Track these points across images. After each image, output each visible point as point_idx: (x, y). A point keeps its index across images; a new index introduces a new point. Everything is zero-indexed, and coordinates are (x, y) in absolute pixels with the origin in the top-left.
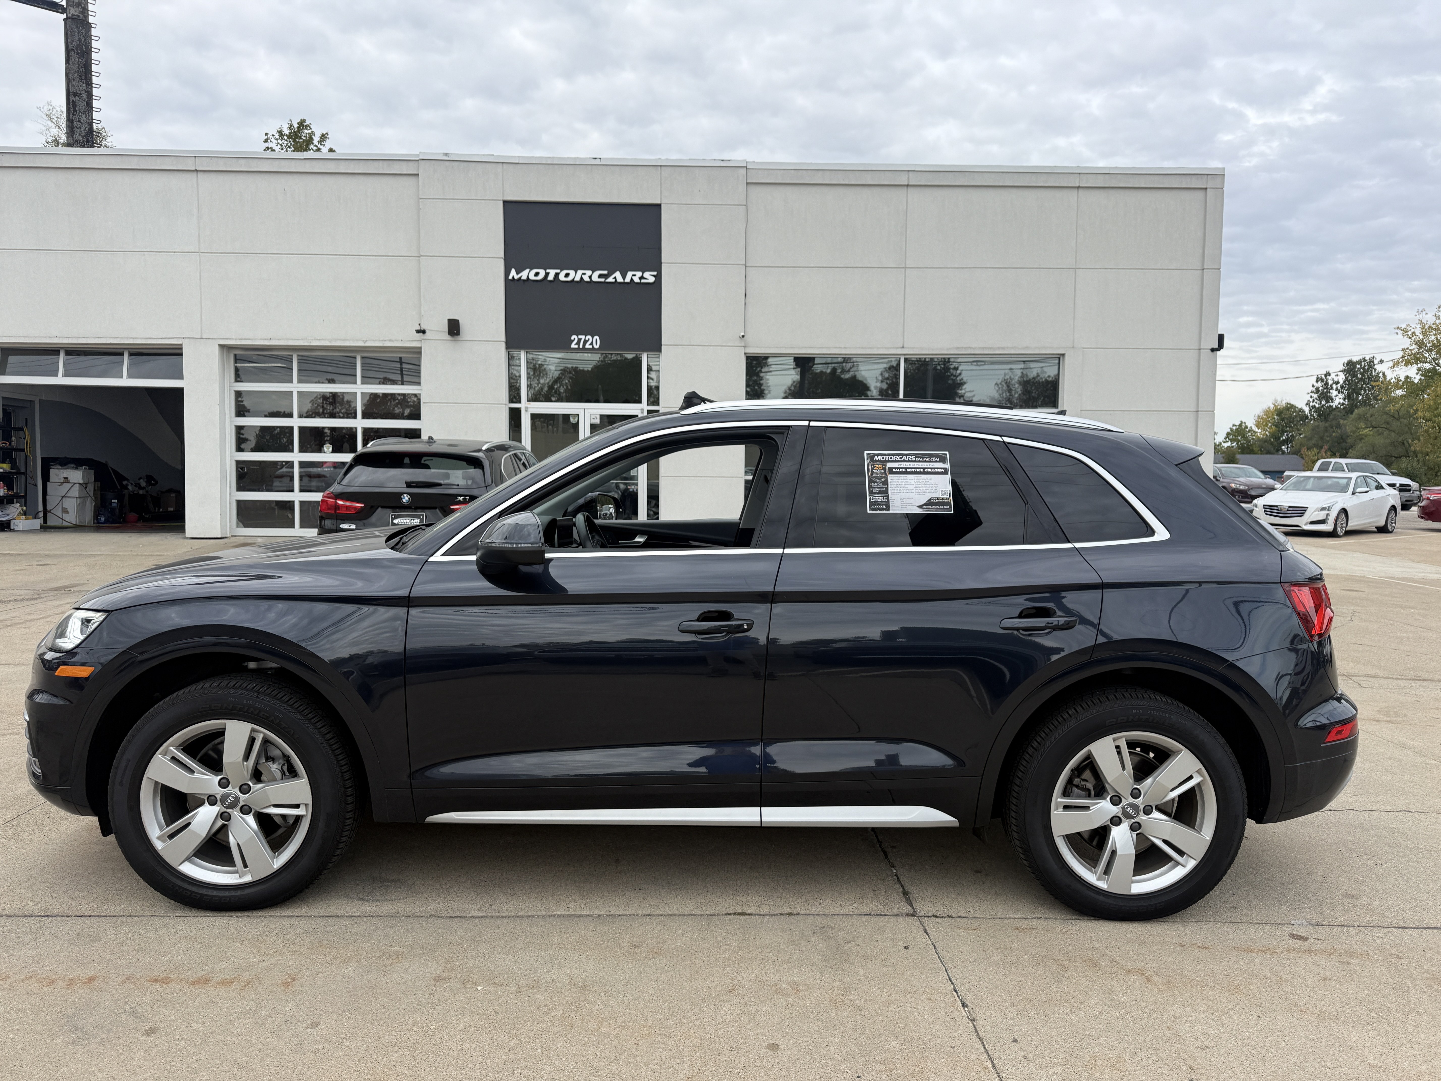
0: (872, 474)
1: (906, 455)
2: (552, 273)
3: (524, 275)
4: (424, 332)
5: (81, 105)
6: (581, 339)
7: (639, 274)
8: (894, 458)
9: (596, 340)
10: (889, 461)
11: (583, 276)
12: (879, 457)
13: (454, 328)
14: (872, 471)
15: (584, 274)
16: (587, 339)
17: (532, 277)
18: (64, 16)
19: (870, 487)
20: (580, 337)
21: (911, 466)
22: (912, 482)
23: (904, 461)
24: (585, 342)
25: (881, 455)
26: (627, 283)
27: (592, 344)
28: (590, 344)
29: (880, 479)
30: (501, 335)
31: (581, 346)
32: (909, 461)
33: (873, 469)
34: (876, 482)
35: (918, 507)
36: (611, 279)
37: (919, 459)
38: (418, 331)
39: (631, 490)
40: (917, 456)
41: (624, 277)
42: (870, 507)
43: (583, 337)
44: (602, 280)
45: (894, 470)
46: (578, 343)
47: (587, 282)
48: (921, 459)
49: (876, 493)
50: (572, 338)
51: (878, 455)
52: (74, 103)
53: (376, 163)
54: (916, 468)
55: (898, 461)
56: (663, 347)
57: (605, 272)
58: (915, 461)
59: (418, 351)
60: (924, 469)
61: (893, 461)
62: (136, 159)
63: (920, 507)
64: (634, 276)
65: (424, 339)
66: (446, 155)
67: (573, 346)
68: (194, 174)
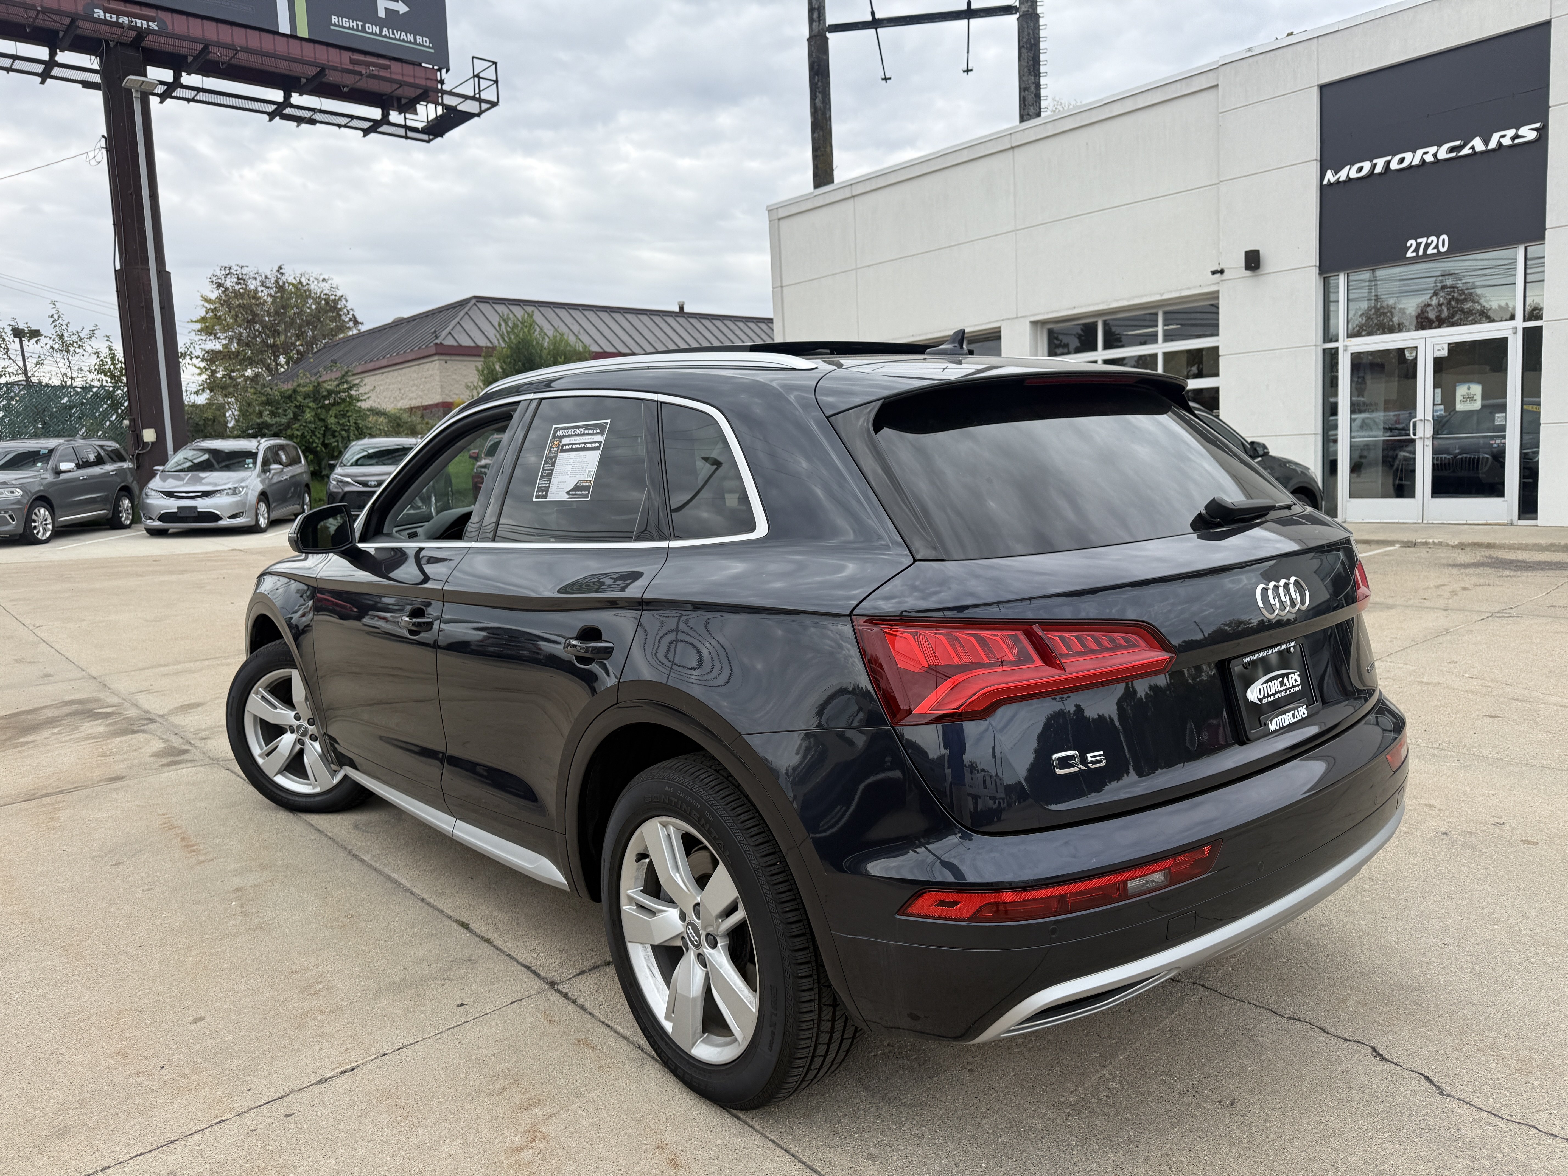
0: (549, 453)
1: (579, 427)
2: (1380, 163)
3: (1343, 175)
4: (1222, 272)
5: (1030, 97)
6: (1421, 243)
7: (1511, 132)
8: (569, 432)
9: (1444, 240)
10: (564, 436)
11: (1425, 157)
12: (560, 432)
13: (1253, 261)
14: (550, 450)
15: (1427, 153)
16: (1429, 241)
17: (1353, 175)
18: (1018, 15)
19: (543, 469)
20: (1419, 240)
21: (577, 442)
22: (572, 461)
23: (574, 435)
24: (1427, 245)
26: (1493, 150)
27: (1437, 247)
28: (1434, 248)
29: (551, 459)
30: (1313, 258)
31: (1421, 253)
32: (578, 435)
33: (551, 447)
34: (548, 464)
35: (567, 493)
36: (1466, 151)
38: (1216, 273)
39: (1495, 445)
40: (587, 427)
41: (1486, 142)
42: (536, 493)
43: (1423, 240)
44: (1453, 155)
45: (564, 447)
46: (1417, 250)
47: (1432, 163)
48: (587, 432)
49: (544, 476)
50: (1408, 244)
51: (560, 429)
52: (1024, 98)
53: (1173, 86)
54: (580, 444)
55: (570, 436)
56: (1548, 233)
57: (1458, 143)
58: (582, 435)
59: (1215, 295)
61: (567, 436)
62: (965, 151)
64: (1505, 137)
65: (1222, 281)
66: (1249, 50)
67: (1410, 254)
68: (1011, 152)
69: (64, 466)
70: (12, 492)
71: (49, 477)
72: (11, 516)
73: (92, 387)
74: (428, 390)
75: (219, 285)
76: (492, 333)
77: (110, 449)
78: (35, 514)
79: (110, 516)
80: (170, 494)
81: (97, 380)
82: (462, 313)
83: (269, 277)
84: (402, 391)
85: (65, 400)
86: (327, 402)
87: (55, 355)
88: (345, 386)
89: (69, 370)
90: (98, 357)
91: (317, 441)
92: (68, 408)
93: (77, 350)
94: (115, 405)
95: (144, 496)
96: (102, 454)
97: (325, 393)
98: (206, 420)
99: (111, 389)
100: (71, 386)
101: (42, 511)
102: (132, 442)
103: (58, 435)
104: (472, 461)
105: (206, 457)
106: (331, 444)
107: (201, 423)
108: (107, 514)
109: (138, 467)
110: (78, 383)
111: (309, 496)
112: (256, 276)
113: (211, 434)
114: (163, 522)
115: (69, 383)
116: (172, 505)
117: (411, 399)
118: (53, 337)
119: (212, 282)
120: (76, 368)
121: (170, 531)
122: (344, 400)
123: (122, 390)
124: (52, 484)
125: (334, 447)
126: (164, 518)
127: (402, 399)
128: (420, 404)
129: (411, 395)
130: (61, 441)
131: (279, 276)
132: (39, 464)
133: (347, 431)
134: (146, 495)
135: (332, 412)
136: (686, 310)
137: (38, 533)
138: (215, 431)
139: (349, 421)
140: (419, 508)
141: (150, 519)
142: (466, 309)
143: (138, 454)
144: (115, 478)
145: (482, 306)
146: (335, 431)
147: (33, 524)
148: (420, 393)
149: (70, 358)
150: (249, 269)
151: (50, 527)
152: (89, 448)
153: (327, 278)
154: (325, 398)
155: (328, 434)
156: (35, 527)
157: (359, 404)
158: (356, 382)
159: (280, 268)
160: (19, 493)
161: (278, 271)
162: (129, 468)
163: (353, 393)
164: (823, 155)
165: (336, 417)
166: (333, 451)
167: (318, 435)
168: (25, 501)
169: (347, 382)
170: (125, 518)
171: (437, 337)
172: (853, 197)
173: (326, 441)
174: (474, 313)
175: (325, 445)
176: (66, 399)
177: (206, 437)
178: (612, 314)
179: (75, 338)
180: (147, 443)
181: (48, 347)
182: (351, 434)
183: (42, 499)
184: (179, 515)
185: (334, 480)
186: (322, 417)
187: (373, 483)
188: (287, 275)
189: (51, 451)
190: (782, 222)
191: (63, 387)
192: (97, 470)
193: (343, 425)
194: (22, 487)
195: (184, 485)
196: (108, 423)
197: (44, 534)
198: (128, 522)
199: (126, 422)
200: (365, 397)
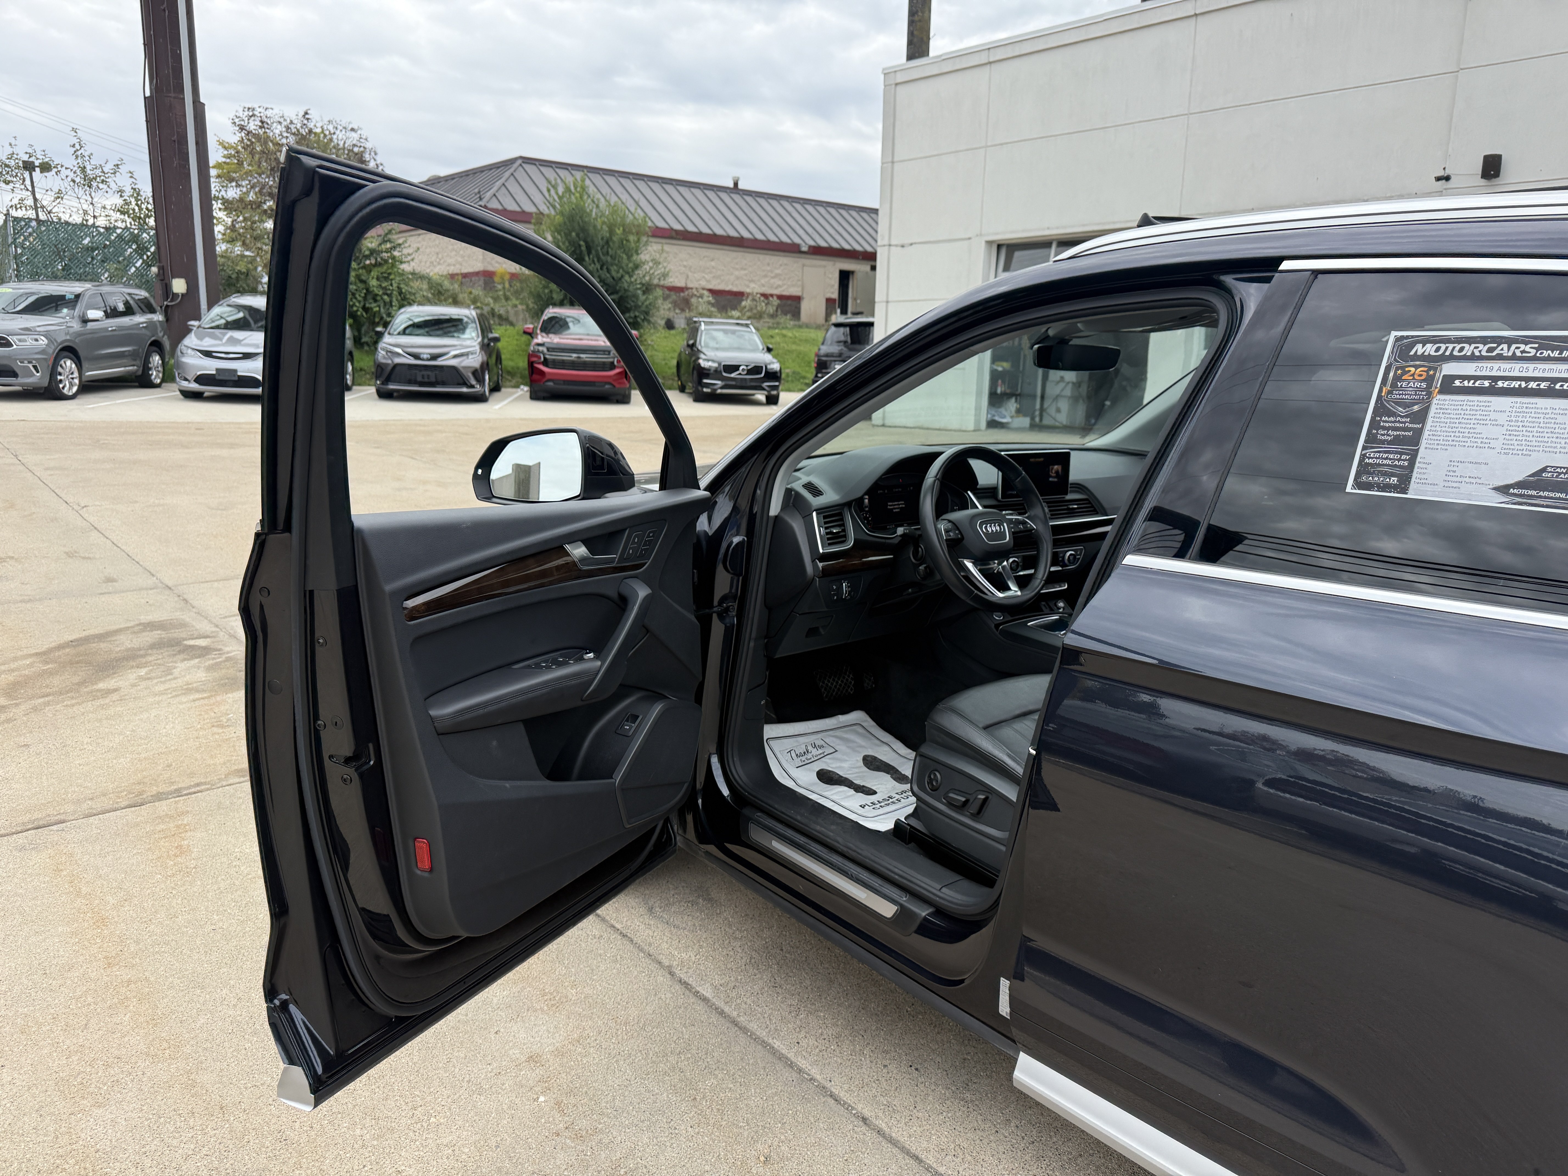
0: (1390, 392)
1: (1510, 341)
4: (1447, 178)
8: (1468, 349)
10: (1452, 358)
12: (1429, 346)
13: (1492, 167)
14: (1394, 385)
19: (1374, 424)
21: (1516, 374)
22: (1502, 419)
23: (1500, 357)
25: (1435, 342)
29: (1405, 406)
32: (1514, 358)
33: (1397, 378)
34: (1394, 414)
35: (1497, 489)
37: (1546, 353)
38: (1438, 179)
40: (1544, 343)
42: (1358, 475)
45: (1457, 383)
48: (1556, 354)
49: (1383, 442)
51: (1425, 341)
54: (1527, 379)
55: (1481, 358)
58: (1534, 359)
60: (1554, 380)
61: (1465, 358)
63: (1503, 490)
68: (1193, 19)
69: (93, 314)
70: (37, 340)
71: (76, 326)
72: (35, 367)
73: (115, 228)
74: (469, 256)
75: (242, 128)
76: (538, 198)
77: (137, 297)
78: (61, 366)
79: (140, 373)
80: (208, 354)
81: (121, 222)
82: (507, 174)
83: (295, 122)
84: (440, 256)
85: (86, 241)
86: (368, 262)
87: (76, 190)
88: (388, 245)
89: (91, 206)
90: (121, 196)
91: (357, 304)
92: (90, 249)
93: (101, 186)
94: (141, 249)
95: (179, 353)
96: (132, 302)
97: (367, 253)
98: (239, 273)
99: (136, 232)
100: (93, 225)
101: (69, 362)
102: (160, 292)
103: (80, 279)
104: (526, 338)
105: (241, 315)
106: (372, 309)
107: (234, 276)
108: (137, 371)
109: (167, 320)
110: (101, 222)
111: (352, 364)
112: (282, 120)
113: (244, 289)
114: (200, 384)
115: (91, 222)
116: (210, 366)
117: (449, 265)
118: (74, 169)
119: (234, 123)
120: (100, 205)
121: (206, 394)
122: (386, 261)
123: (148, 234)
124: (79, 334)
125: (375, 313)
126: (202, 379)
127: (439, 264)
128: (458, 272)
129: (449, 261)
130: (88, 285)
131: (305, 122)
132: (65, 311)
133: (390, 295)
134: (182, 353)
135: (374, 273)
136: (740, 186)
137: (63, 388)
138: (248, 286)
139: (391, 285)
140: (472, 386)
141: (186, 379)
142: (512, 170)
143: (167, 306)
144: (144, 331)
145: (528, 167)
146: (377, 295)
147: (59, 378)
148: (460, 259)
149: (93, 194)
150: (274, 112)
151: (77, 381)
152: (118, 294)
153: (356, 127)
154: (367, 257)
155: (369, 297)
156: (61, 381)
157: (403, 266)
158: (400, 241)
159: (306, 113)
160: (43, 341)
161: (304, 116)
162: (159, 321)
163: (396, 253)
164: (920, 21)
165: (378, 279)
166: (374, 316)
167: (359, 298)
168: (51, 351)
169: (389, 241)
170: (156, 376)
171: (481, 199)
172: (990, 63)
173: (367, 305)
174: (520, 174)
175: (365, 309)
176: (88, 239)
177: (242, 292)
178: (664, 185)
179: (98, 172)
180: (177, 295)
181: (69, 179)
182: (394, 299)
183: (69, 351)
184: (218, 377)
185: (383, 349)
186: (363, 278)
187: (425, 356)
188: (314, 121)
189: (78, 296)
190: (899, 88)
191: (83, 226)
192: (126, 321)
193: (385, 288)
194: (47, 335)
195: (223, 345)
196: (133, 269)
197: (70, 389)
198: (158, 381)
199: (154, 270)
200: (409, 258)
